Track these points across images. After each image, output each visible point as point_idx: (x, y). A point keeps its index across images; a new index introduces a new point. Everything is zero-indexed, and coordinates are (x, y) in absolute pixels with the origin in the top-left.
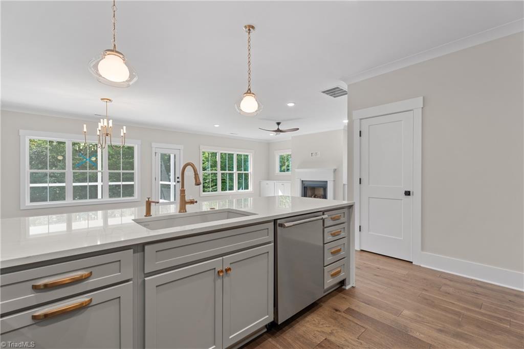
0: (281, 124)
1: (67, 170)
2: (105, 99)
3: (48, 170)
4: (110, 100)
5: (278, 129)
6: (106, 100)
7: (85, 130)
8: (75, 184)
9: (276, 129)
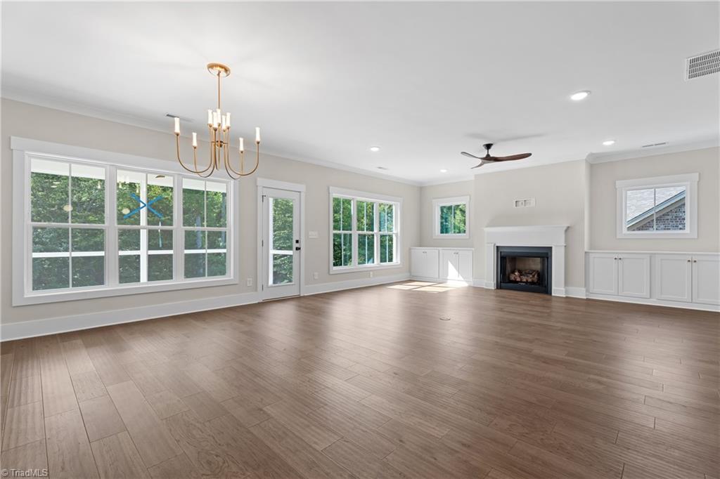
0: (492, 147)
1: (107, 224)
2: (217, 65)
3: (70, 224)
4: (226, 70)
5: (488, 155)
6: (219, 68)
7: (177, 130)
8: (122, 253)
9: (485, 156)
